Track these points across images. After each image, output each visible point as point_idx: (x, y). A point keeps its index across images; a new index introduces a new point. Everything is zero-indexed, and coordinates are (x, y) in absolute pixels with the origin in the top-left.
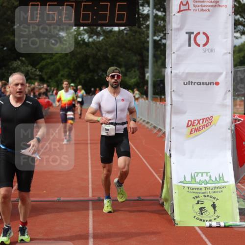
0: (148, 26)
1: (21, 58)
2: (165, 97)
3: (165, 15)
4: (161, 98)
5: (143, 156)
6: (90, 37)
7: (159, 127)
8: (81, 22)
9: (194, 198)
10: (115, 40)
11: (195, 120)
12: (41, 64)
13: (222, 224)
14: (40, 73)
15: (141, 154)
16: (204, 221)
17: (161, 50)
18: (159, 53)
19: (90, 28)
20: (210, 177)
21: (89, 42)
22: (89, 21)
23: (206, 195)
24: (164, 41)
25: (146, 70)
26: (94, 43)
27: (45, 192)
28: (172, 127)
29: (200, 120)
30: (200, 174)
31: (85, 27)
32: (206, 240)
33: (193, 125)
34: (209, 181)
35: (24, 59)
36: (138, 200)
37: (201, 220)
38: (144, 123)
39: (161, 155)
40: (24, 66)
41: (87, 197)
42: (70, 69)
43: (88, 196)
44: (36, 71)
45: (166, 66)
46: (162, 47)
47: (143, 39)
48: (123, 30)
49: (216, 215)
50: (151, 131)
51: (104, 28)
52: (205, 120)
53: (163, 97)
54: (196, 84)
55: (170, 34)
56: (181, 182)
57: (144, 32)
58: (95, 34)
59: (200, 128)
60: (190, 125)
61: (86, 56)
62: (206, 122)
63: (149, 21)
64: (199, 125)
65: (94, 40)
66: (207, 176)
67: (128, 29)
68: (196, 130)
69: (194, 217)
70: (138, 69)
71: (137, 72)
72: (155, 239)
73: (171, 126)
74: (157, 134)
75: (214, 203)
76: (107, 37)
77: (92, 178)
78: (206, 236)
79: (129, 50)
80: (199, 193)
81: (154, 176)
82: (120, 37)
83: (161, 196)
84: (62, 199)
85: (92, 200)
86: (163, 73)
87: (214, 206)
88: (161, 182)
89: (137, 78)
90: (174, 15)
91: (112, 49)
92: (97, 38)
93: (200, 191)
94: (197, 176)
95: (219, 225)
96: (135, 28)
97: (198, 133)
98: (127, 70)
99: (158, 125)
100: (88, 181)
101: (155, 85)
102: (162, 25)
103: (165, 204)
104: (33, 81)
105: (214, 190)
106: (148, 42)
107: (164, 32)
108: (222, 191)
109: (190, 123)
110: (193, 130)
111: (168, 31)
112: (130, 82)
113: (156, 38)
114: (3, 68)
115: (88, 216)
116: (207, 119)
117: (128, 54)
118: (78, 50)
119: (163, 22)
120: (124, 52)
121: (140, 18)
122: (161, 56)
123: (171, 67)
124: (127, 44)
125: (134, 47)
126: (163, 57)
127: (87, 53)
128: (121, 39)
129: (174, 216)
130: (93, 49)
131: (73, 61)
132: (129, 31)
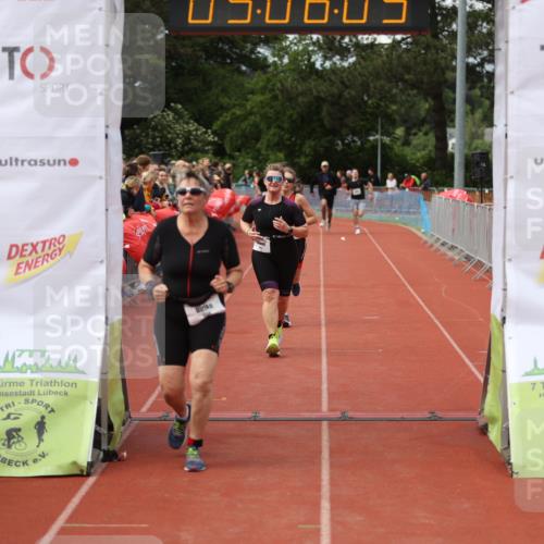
0: (454, 35)
1: (172, 104)
2: (491, 192)
3: (493, 5)
4: (482, 192)
5: (441, 322)
6: (326, 58)
7: (478, 258)
8: (306, 21)
10: (384, 63)
12: (221, 119)
14: (216, 139)
15: (438, 318)
17: (482, 87)
18: (477, 92)
19: (328, 39)
21: (324, 69)
22: (323, 18)
24: (489, 67)
25: (449, 130)
26: (334, 70)
27: (224, 399)
28: (508, 257)
31: (315, 37)
35: (180, 106)
36: (430, 420)
38: (443, 249)
39: (481, 319)
40: (181, 121)
41: (313, 411)
42: (283, 129)
43: (319, 410)
44: (206, 133)
45: (495, 122)
46: (486, 80)
47: (443, 62)
48: (400, 42)
50: (459, 265)
51: (360, 37)
53: (487, 191)
55: (503, 49)
56: (527, 374)
57: (445, 46)
58: (337, 53)
61: (319, 100)
63: (457, 22)
65: (335, 63)
67: (409, 40)
70: (431, 129)
71: (432, 140)
72: (466, 506)
73: (504, 256)
74: (473, 273)
76: (363, 58)
77: (329, 370)
79: (413, 86)
81: (467, 366)
82: (394, 57)
83: (483, 410)
84: (262, 415)
85: (329, 420)
86: (486, 138)
88: (482, 380)
89: (430, 148)
90: (514, 8)
91: (378, 84)
92: (342, 59)
96: (426, 38)
98: (408, 133)
99: (476, 253)
100: (320, 378)
101: (469, 164)
102: (485, 31)
103: (490, 429)
104: (199, 154)
106: (454, 69)
107: (490, 48)
111: (500, 44)
112: (413, 157)
113: (471, 60)
114: (135, 127)
115: (320, 452)
117: (409, 95)
118: (299, 87)
119: (488, 23)
120: (401, 90)
121: (437, 15)
122: (483, 99)
123: (506, 125)
124: (409, 73)
125: (425, 80)
126: (487, 102)
127: (319, 92)
128: (395, 62)
129: (509, 456)
130: (332, 83)
131: (288, 113)
132: (411, 44)
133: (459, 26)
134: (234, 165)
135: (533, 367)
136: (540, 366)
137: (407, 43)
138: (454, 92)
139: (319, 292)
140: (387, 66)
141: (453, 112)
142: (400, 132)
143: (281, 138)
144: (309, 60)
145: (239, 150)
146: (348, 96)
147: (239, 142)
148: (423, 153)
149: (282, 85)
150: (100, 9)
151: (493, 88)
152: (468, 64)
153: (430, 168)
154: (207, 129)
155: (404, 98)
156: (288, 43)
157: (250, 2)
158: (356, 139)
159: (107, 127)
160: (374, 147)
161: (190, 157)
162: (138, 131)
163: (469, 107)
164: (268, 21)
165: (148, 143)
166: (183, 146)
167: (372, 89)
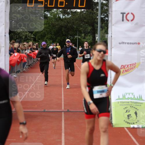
0: (97, 10)
3: (108, 2)
6: (63, 15)
8: (59, 6)
9: (124, 109)
10: (78, 16)
11: (126, 65)
13: (141, 126)
14: (34, 36)
16: (130, 123)
17: (105, 24)
18: (104, 25)
19: (64, 10)
20: (134, 96)
21: (63, 18)
22: (63, 5)
23: (132, 106)
24: (106, 18)
25: (96, 35)
26: (65, 19)
27: (36, 106)
29: (129, 65)
30: (128, 94)
31: (60, 10)
32: (131, 135)
33: (124, 68)
34: (133, 98)
37: (128, 123)
41: (61, 109)
42: (52, 34)
44: (31, 35)
45: (109, 33)
46: (106, 22)
47: (94, 17)
48: (83, 11)
49: (137, 120)
51: (72, 10)
52: (131, 65)
54: (126, 44)
55: (111, 14)
56: (117, 100)
57: (95, 12)
58: (66, 14)
59: (128, 70)
60: (123, 68)
61: (62, 26)
62: (132, 66)
63: (98, 6)
64: (128, 68)
65: (66, 17)
66: (132, 95)
67: (86, 11)
68: (126, 71)
69: (124, 121)
70: (91, 35)
71: (91, 37)
75: (136, 111)
76: (73, 16)
77: (64, 99)
78: (131, 133)
79: (87, 23)
80: (128, 105)
82: (81, 15)
84: (46, 110)
85: (64, 112)
86: (106, 37)
87: (136, 113)
89: (91, 40)
90: (114, 3)
91: (76, 22)
92: (68, 16)
93: (128, 104)
94: (126, 95)
95: (138, 127)
96: (90, 10)
97: (127, 72)
98: (85, 35)
100: (62, 100)
102: (106, 9)
104: (29, 41)
105: (136, 104)
106: (97, 19)
107: (107, 13)
108: (141, 106)
109: (122, 67)
110: (124, 71)
111: (110, 12)
113: (102, 16)
115: (62, 120)
116: (133, 64)
117: (85, 25)
118: (56, 23)
119: (107, 7)
120: (83, 24)
121: (93, 4)
122: (105, 27)
123: (111, 34)
124: (85, 19)
125: (90, 21)
126: (106, 28)
127: (61, 24)
128: (82, 16)
129: (112, 122)
130: (65, 22)
131: (53, 30)
132: (86, 12)
133: (99, 7)
134: (39, 44)
135: (118, 98)
136: (120, 97)
137: (85, 12)
138: (98, 25)
139: (61, 78)
140: (79, 17)
141: (97, 30)
142: (83, 35)
143: (52, 37)
144: (59, 16)
145: (40, 40)
146: (69, 26)
147: (40, 37)
148: (89, 41)
149: (52, 22)
150: (4, 2)
151: (108, 24)
152: (101, 17)
153: (91, 45)
154: (32, 34)
155: (84, 26)
156: (54, 11)
157: (44, 1)
158: (71, 37)
159: (5, 33)
160: (76, 39)
161: (27, 42)
162: (12, 34)
163: (101, 29)
164: (48, 6)
165: (15, 38)
166: (25, 39)
167: (75, 23)
